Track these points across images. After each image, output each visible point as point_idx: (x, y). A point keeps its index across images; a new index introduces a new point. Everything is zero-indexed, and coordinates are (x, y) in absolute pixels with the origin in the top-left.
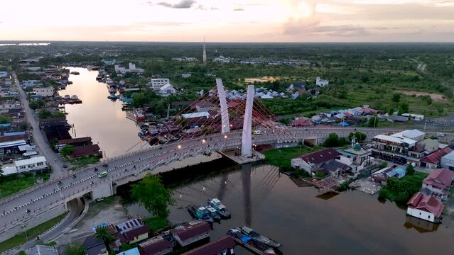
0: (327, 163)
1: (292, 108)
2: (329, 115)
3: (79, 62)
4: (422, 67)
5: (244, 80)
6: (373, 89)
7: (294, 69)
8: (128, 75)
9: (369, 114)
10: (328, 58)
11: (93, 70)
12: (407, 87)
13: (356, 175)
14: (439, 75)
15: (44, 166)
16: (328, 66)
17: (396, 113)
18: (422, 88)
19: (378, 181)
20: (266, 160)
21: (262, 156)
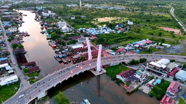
0: (131, 77)
1: (117, 40)
2: (132, 45)
3: (26, 7)
4: (172, 11)
5: (97, 20)
6: (151, 27)
7: (119, 12)
8: (48, 17)
9: (148, 44)
10: (133, 4)
11: (33, 12)
12: (165, 25)
13: (142, 82)
14: (179, 17)
15: (17, 80)
16: (133, 11)
17: (159, 43)
18: (171, 26)
19: (150, 86)
20: (106, 73)
21: (105, 71)
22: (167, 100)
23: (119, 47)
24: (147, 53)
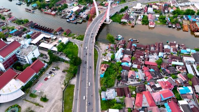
13: (135, 20)
19: (140, 20)
20: (113, 21)
21: (112, 20)
22: (152, 23)
23: (104, 3)
24: (123, 2)
